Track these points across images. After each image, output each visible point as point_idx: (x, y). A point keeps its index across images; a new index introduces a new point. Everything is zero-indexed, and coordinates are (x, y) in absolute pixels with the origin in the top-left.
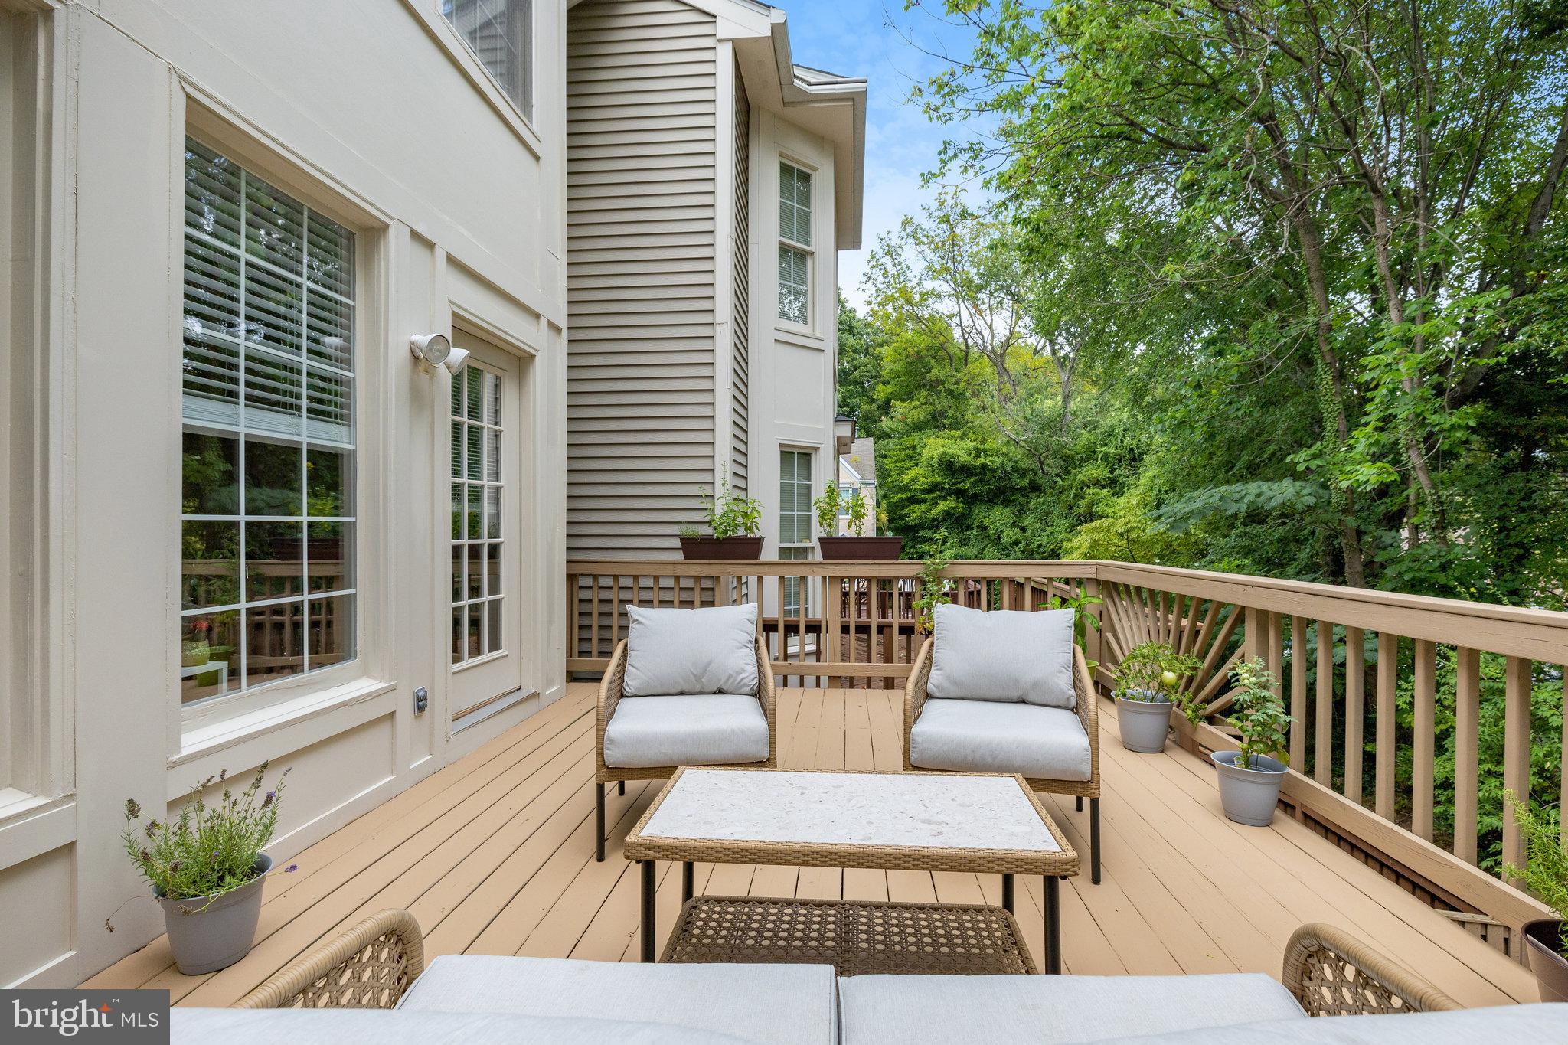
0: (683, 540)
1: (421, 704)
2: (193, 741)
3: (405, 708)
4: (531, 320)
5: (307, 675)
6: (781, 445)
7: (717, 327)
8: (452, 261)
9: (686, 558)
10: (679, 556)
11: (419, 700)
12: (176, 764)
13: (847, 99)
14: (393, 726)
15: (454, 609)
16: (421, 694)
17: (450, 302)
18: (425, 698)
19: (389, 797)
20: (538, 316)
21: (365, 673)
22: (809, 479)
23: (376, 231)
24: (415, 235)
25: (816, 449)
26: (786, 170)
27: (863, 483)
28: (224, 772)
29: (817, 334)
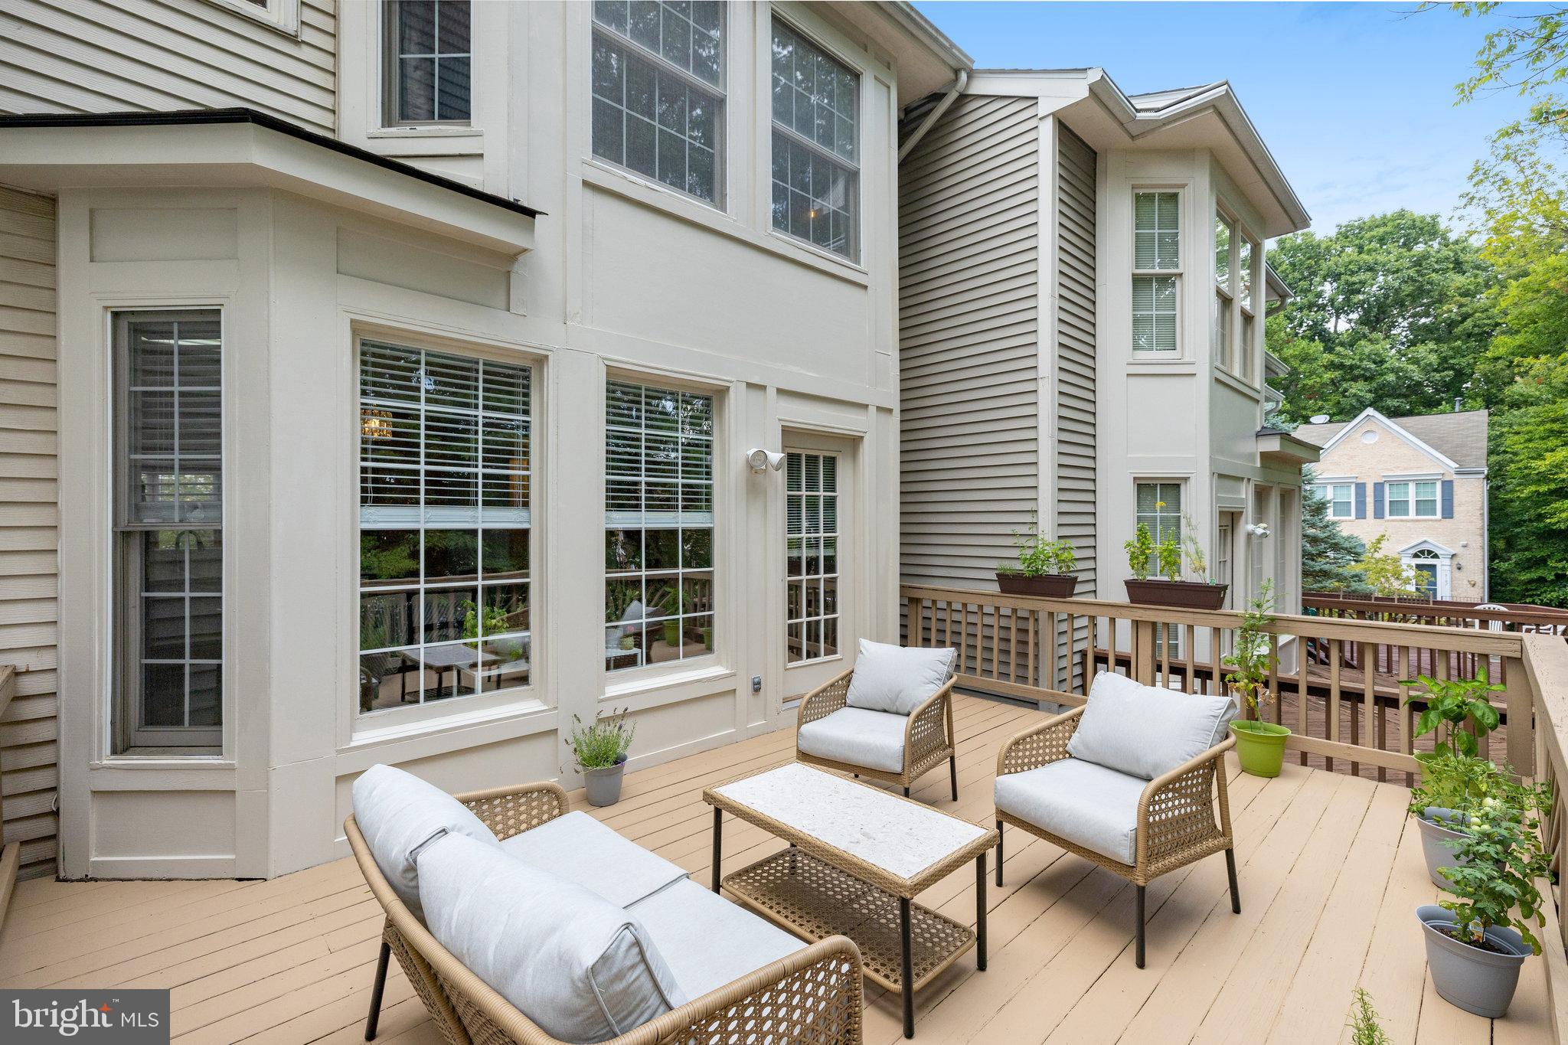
0: (998, 575)
1: (757, 687)
2: (612, 690)
3: (744, 689)
4: (862, 411)
5: (682, 661)
6: (1135, 479)
7: (1040, 382)
8: (780, 391)
9: (1003, 591)
10: (995, 588)
11: (754, 684)
12: (602, 700)
13: (1206, 109)
14: (735, 697)
15: (790, 626)
16: (756, 680)
17: (779, 420)
18: (759, 683)
19: (731, 742)
20: (866, 406)
21: (718, 663)
22: (1178, 510)
23: (723, 392)
24: (749, 385)
25: (1186, 479)
26: (1142, 200)
27: (1458, 473)
28: (626, 710)
29: (1186, 359)
